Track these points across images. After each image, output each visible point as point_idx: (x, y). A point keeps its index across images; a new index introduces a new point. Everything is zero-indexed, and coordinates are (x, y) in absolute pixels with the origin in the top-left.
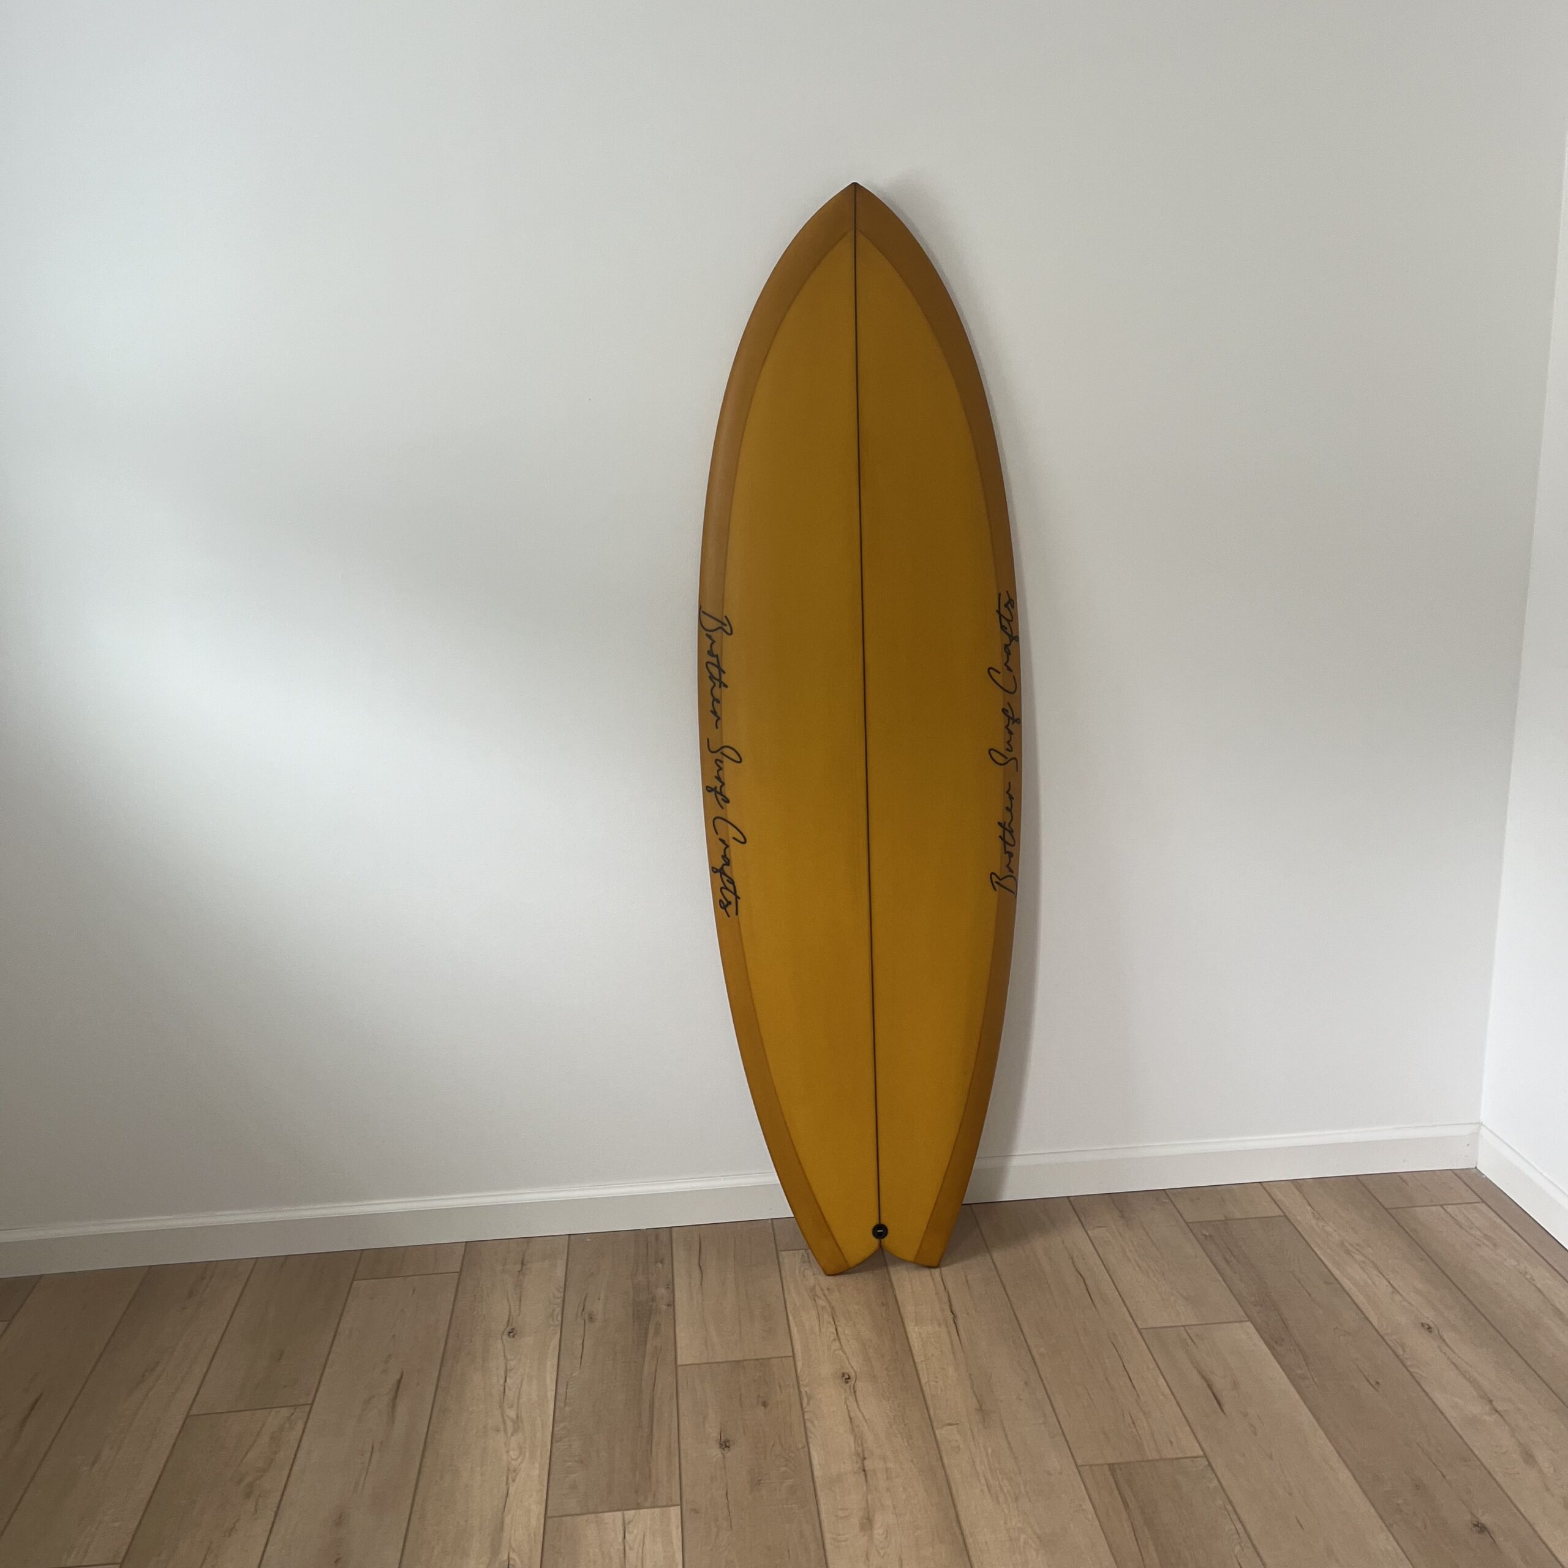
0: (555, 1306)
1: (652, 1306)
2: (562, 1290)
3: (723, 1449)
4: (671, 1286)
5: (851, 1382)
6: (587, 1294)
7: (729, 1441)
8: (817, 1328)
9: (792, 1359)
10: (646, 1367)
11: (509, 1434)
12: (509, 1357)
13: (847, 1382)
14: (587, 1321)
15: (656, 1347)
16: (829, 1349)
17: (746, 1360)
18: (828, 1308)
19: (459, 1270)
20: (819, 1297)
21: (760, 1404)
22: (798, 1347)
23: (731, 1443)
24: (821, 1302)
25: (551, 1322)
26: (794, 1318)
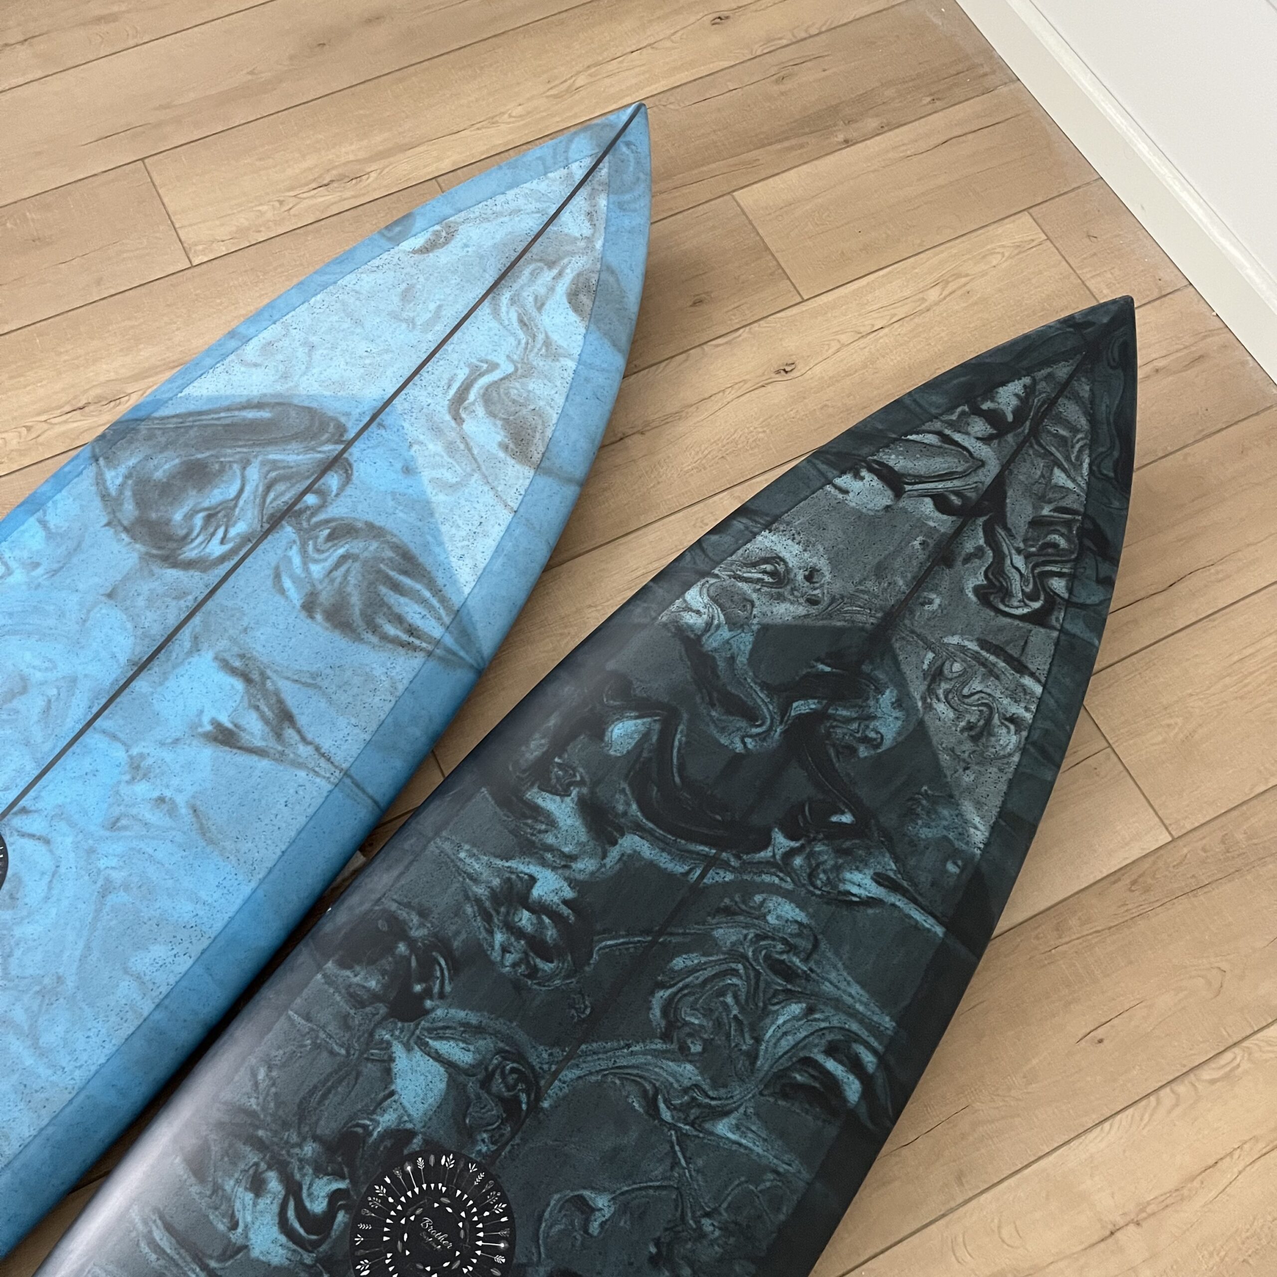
0: (790, 36)
1: (837, 125)
2: (823, 29)
4: (887, 128)
5: (778, 377)
6: (827, 55)
8: (875, 307)
9: (799, 299)
10: (713, 166)
11: (549, 93)
12: (676, 37)
13: (778, 372)
14: (776, 76)
16: (836, 333)
17: (773, 255)
18: (926, 304)
20: (943, 289)
22: (824, 299)
24: (933, 295)
25: (757, 46)
26: (883, 276)
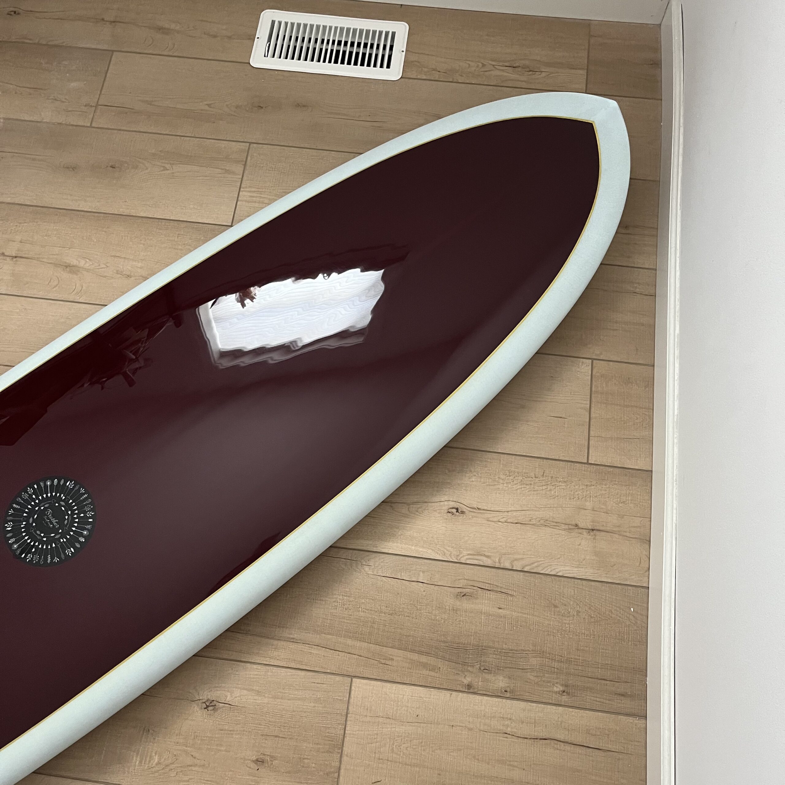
0: (497, 561)
1: (473, 666)
2: (525, 570)
3: (205, 703)
4: (508, 695)
6: (511, 595)
7: (215, 710)
10: (358, 644)
14: (460, 590)
15: (392, 659)
19: (590, 462)
21: (261, 756)
23: (212, 712)
25: (465, 553)
